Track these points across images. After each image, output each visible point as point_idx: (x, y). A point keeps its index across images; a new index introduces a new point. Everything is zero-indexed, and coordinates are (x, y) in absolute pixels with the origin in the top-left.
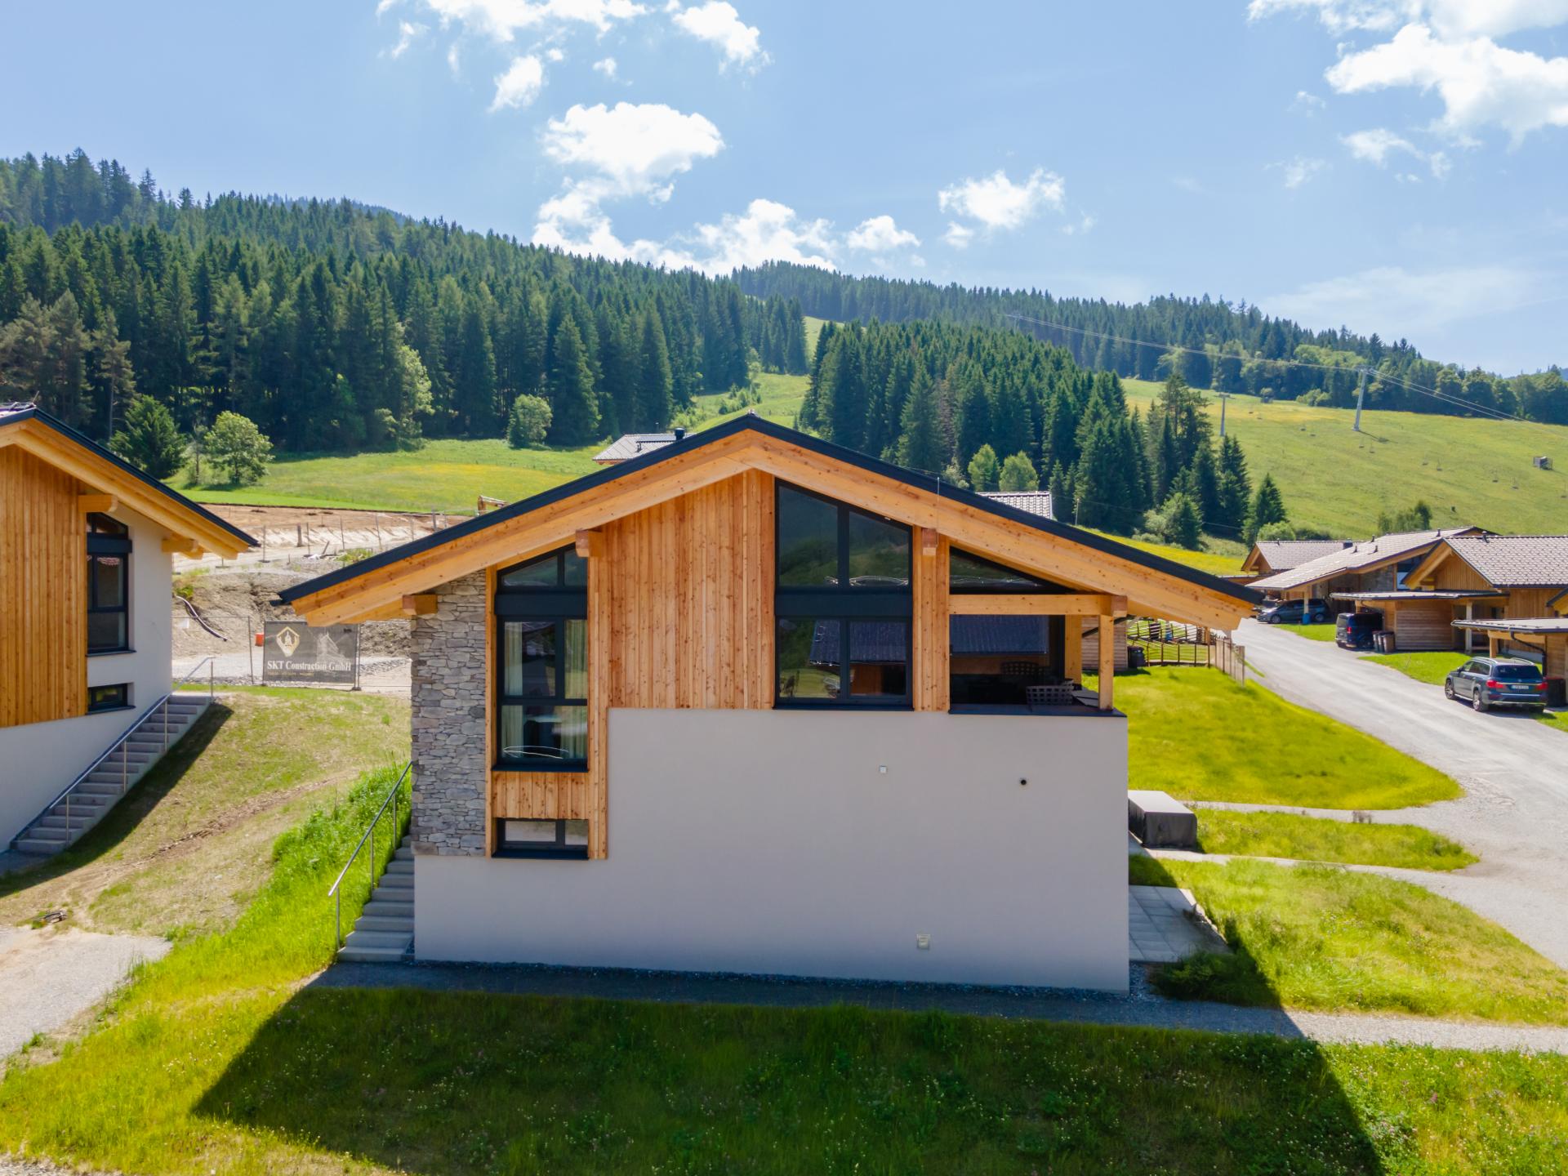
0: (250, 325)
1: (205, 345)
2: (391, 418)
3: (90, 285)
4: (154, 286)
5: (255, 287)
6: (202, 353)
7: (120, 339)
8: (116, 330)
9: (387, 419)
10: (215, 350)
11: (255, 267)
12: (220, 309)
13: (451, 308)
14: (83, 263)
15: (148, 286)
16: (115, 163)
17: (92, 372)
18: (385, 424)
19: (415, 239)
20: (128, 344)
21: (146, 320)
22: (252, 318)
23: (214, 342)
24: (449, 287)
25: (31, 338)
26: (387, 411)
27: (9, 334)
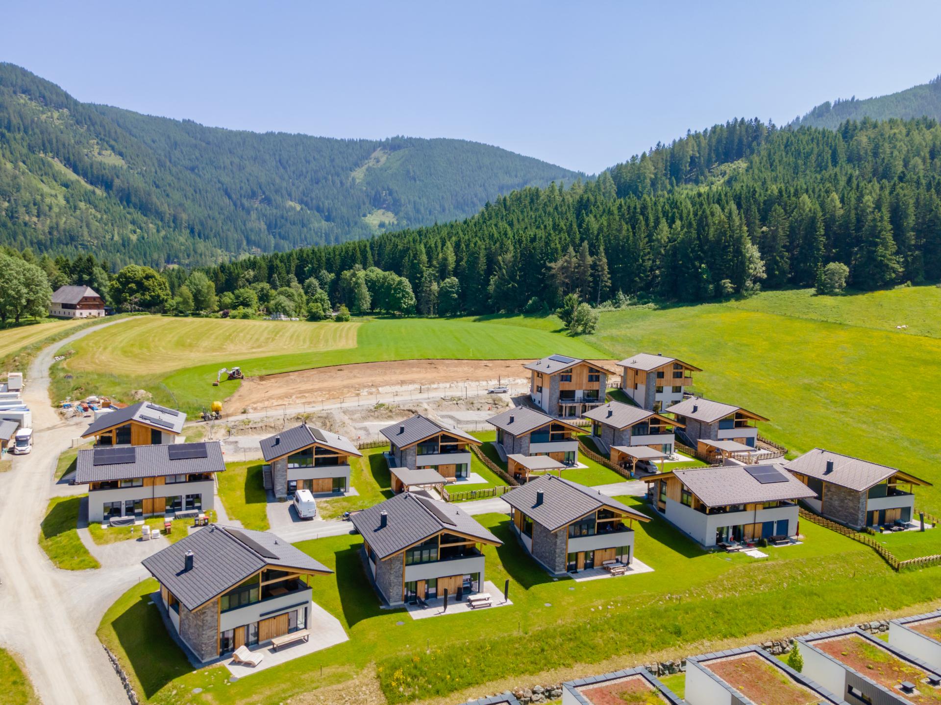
2: (730, 284)
8: (603, 255)
9: (727, 285)
18: (726, 287)
26: (728, 280)
27: (560, 263)
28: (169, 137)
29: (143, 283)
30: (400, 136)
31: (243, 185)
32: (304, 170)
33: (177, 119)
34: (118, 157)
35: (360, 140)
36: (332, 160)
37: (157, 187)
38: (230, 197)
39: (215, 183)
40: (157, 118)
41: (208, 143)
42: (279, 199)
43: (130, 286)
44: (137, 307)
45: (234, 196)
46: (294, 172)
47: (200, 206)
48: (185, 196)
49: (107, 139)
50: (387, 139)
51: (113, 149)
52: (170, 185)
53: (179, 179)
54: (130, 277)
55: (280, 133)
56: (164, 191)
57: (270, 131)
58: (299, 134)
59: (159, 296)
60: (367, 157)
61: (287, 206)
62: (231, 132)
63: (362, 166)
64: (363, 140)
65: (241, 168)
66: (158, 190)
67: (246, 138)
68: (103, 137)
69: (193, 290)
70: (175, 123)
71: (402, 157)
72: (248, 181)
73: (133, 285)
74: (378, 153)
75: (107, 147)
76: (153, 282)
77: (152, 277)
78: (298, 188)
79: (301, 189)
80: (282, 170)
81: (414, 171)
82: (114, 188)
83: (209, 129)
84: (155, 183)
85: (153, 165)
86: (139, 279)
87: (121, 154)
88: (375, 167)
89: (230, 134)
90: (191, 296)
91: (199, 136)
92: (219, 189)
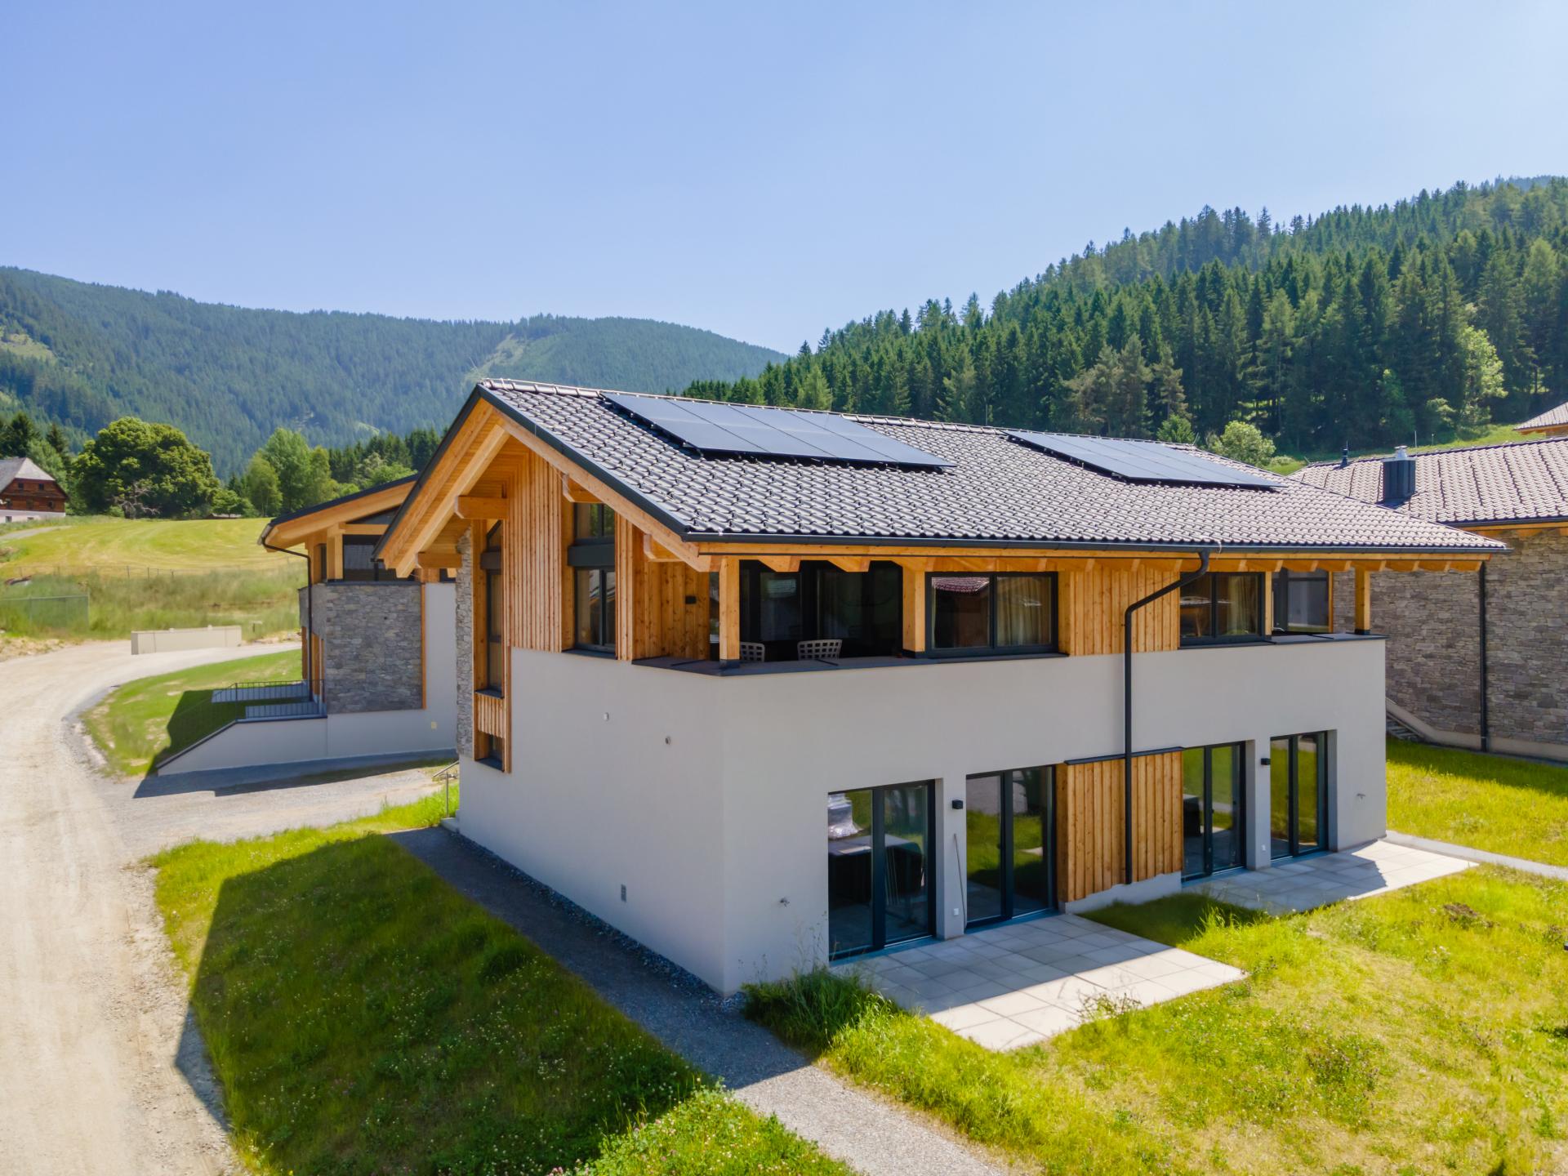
0: (1296, 336)
1: (1253, 361)
2: (1446, 407)
3: (1156, 326)
4: (1210, 316)
5: (1303, 298)
6: (1250, 369)
7: (1175, 368)
8: (1171, 361)
9: (1441, 409)
10: (1262, 365)
11: (1306, 280)
12: (1267, 326)
13: (1541, 274)
14: (1153, 307)
15: (1204, 317)
16: (1237, 210)
17: (1153, 400)
18: (1439, 414)
19: (1533, 205)
20: (1180, 371)
21: (1201, 347)
22: (1297, 328)
23: (1261, 356)
24: (1540, 251)
25: (1103, 379)
26: (1442, 400)
27: (1089, 378)
28: (134, 319)
29: (157, 457)
30: (545, 315)
31: (274, 395)
32: (382, 372)
33: (147, 290)
34: (40, 345)
35: (476, 322)
36: (430, 356)
37: (116, 395)
38: (251, 417)
39: (223, 393)
40: (109, 289)
41: (208, 328)
42: (341, 418)
43: (125, 462)
44: (144, 509)
45: (258, 414)
46: (363, 376)
47: (198, 427)
48: (170, 411)
49: (19, 314)
50: (523, 320)
51: (30, 331)
52: (140, 392)
53: (157, 383)
54: (125, 443)
55: (335, 313)
56: (130, 402)
57: (317, 309)
58: (368, 314)
59: (195, 485)
60: (490, 349)
61: (357, 430)
62: (248, 311)
63: (483, 364)
64: (482, 323)
65: (268, 368)
66: (118, 401)
67: (271, 321)
68: (11, 312)
69: (280, 465)
70: (145, 296)
71: (550, 349)
72: (283, 388)
73: (133, 461)
74: (508, 343)
75: (20, 328)
76: (181, 455)
77: (179, 443)
78: (372, 401)
79: (378, 402)
80: (342, 373)
81: (573, 370)
82: (36, 391)
83: (206, 306)
84: (112, 389)
85: (108, 359)
86: (146, 447)
87: (45, 340)
88: (504, 365)
89: (244, 315)
90: (275, 477)
91: (189, 318)
92: (231, 402)
